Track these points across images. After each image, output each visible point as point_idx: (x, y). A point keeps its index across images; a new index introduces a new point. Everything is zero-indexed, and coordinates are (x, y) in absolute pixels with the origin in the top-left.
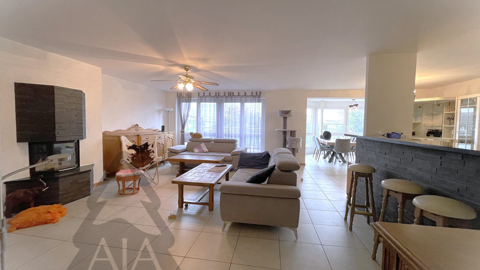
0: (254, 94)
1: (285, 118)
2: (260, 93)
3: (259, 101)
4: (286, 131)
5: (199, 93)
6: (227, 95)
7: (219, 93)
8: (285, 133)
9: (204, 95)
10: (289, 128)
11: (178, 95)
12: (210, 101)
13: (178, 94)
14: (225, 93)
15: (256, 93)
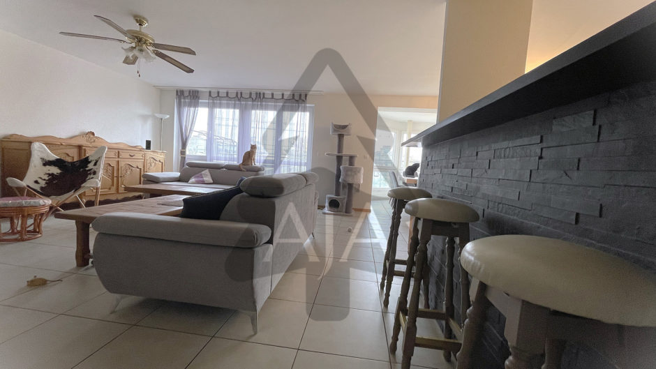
0: (297, 97)
1: (341, 137)
2: (306, 95)
3: (304, 110)
4: (342, 157)
5: (210, 92)
6: (254, 96)
7: (241, 93)
8: (339, 159)
9: (218, 96)
10: (346, 152)
11: (177, 94)
12: (228, 107)
13: (177, 92)
14: (251, 94)
15: (300, 95)
